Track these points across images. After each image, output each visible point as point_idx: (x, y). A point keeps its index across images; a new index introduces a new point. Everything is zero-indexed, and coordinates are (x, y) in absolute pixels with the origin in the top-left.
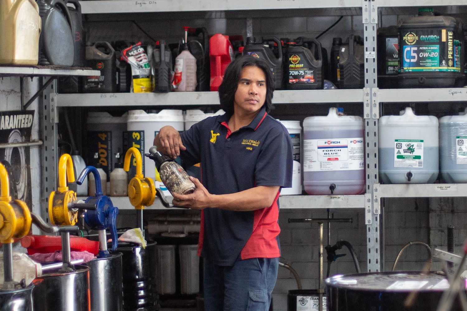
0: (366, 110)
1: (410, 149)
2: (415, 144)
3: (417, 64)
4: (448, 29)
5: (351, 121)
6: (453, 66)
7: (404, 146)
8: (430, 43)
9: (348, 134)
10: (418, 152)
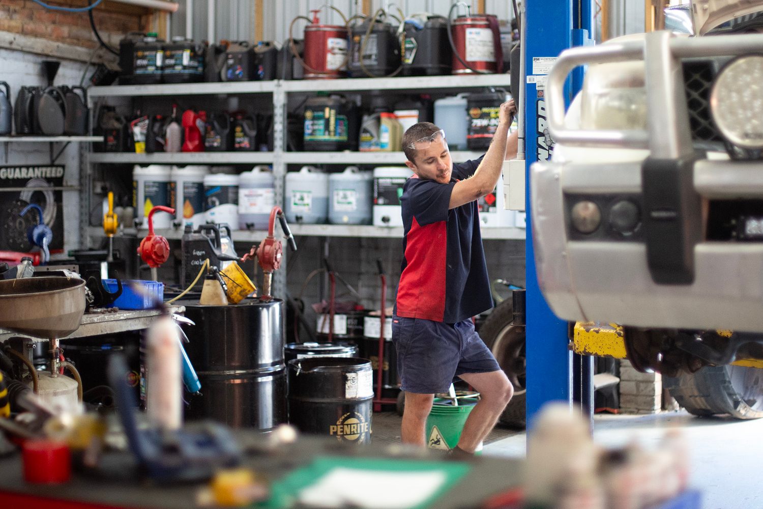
0: (275, 168)
1: (302, 199)
2: (305, 195)
3: (311, 134)
4: (331, 108)
5: (265, 176)
6: (335, 135)
7: (298, 196)
8: (319, 118)
9: (263, 186)
10: (308, 200)
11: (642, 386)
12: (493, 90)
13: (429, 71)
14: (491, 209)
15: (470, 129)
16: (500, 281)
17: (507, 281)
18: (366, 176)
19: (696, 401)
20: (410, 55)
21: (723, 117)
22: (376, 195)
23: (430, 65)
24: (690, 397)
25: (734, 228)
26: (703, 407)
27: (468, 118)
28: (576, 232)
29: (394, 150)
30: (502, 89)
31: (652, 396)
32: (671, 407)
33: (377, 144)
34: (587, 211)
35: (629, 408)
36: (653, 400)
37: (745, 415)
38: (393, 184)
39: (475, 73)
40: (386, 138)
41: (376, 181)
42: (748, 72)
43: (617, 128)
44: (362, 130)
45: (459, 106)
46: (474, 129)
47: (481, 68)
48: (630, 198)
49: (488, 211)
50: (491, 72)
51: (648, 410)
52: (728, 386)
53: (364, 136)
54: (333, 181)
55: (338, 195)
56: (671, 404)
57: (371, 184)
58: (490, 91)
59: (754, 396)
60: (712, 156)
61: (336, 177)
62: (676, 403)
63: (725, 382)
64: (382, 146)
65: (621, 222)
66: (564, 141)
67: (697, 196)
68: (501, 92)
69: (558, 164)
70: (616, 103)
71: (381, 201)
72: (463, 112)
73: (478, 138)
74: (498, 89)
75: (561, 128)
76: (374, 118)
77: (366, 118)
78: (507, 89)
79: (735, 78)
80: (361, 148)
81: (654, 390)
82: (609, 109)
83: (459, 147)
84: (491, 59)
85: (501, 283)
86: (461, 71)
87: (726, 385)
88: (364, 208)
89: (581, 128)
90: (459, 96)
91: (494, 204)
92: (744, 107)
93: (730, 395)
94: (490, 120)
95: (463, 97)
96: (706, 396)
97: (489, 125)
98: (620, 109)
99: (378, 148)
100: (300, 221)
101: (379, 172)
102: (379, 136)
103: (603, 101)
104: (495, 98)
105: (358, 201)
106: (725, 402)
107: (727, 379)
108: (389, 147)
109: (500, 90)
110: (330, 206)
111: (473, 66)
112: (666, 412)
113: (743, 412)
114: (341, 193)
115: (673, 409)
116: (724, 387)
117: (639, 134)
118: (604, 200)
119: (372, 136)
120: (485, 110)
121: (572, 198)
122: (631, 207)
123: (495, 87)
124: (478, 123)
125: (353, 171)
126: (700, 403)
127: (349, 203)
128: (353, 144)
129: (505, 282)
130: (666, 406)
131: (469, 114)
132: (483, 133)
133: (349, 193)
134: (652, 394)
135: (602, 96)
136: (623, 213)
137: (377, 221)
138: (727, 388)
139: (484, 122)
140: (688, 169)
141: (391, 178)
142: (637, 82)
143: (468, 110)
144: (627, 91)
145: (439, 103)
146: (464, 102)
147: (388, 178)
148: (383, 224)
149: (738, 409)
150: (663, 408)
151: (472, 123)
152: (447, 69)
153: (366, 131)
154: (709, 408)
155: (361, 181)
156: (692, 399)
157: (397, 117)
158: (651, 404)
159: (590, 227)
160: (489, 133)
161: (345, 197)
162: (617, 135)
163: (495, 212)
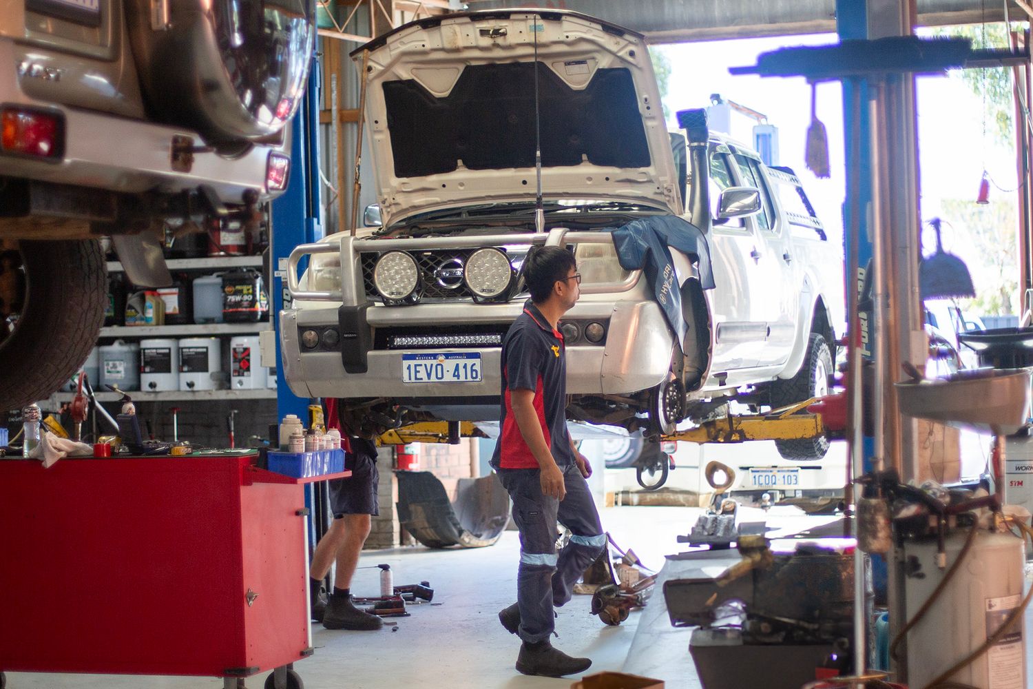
11: (382, 524)
12: (245, 270)
13: (188, 254)
14: (246, 373)
15: (225, 304)
16: (255, 437)
17: (261, 437)
18: (133, 348)
19: (427, 533)
20: (171, 240)
21: (380, 283)
22: (143, 364)
23: (188, 249)
24: (422, 529)
25: (388, 342)
26: (434, 538)
27: (223, 295)
28: (305, 347)
29: (158, 324)
30: (252, 269)
31: (391, 533)
32: (408, 542)
33: (142, 319)
34: (311, 335)
35: (372, 544)
36: (392, 536)
37: (469, 543)
38: (157, 354)
39: (228, 255)
40: (150, 313)
41: (142, 351)
42: (393, 260)
43: (328, 290)
44: (127, 306)
45: (213, 285)
46: (229, 303)
47: (234, 251)
48: (333, 328)
49: (243, 375)
50: (241, 254)
51: (387, 545)
52: (452, 517)
53: (129, 312)
54: (103, 353)
55: (108, 365)
56: (408, 539)
57: (138, 354)
58: (242, 271)
59: (481, 531)
60: (377, 304)
61: (106, 349)
62: (413, 539)
63: (449, 513)
64: (146, 321)
65: (329, 341)
66: (299, 298)
67: (368, 326)
68: (252, 271)
69: (294, 310)
70: (327, 276)
71: (147, 369)
72: (219, 289)
73: (232, 312)
74: (248, 268)
75: (296, 290)
76: (137, 296)
77: (130, 295)
78: (259, 269)
79: (386, 263)
80: (126, 323)
81: (392, 527)
82: (323, 279)
83: (216, 320)
84: (243, 243)
85: (256, 439)
86: (216, 254)
87: (450, 516)
88: (132, 376)
89: (308, 291)
90: (215, 275)
91: (248, 369)
92: (392, 279)
93: (455, 525)
94: (242, 297)
95: (218, 276)
96: (435, 527)
97: (242, 301)
98: (330, 279)
99: (143, 322)
100: (74, 390)
101: (145, 344)
102: (143, 313)
103: (320, 274)
104: (247, 277)
105: (126, 370)
106: (451, 531)
107: (451, 511)
108: (154, 322)
109: (251, 269)
110: (101, 376)
111: (226, 249)
112: (404, 547)
113: (467, 540)
114: (111, 364)
115: (410, 544)
116: (449, 518)
117: (338, 293)
118: (320, 329)
119: (136, 311)
120: (238, 287)
121: (302, 329)
122: (334, 333)
123: (246, 267)
124: (232, 298)
125: (121, 344)
126: (431, 535)
127: (118, 372)
128: (120, 320)
129: (259, 438)
130: (404, 542)
131: (224, 292)
132: (237, 308)
133: (117, 363)
134: (391, 531)
135: (319, 271)
136: (330, 336)
137: (145, 387)
138: (452, 519)
139: (238, 298)
140: (363, 311)
141: (156, 349)
142: (337, 263)
143: (223, 287)
144: (333, 268)
145: (197, 281)
146: (219, 280)
147: (154, 349)
148: (150, 390)
149: (462, 537)
150: (402, 543)
151: (227, 299)
152: (204, 253)
153: (131, 307)
154: (438, 538)
155: (128, 352)
156: (423, 531)
157: (159, 295)
158: (391, 539)
159: (312, 345)
160: (242, 308)
161: (115, 366)
162: (327, 294)
163: (250, 376)
